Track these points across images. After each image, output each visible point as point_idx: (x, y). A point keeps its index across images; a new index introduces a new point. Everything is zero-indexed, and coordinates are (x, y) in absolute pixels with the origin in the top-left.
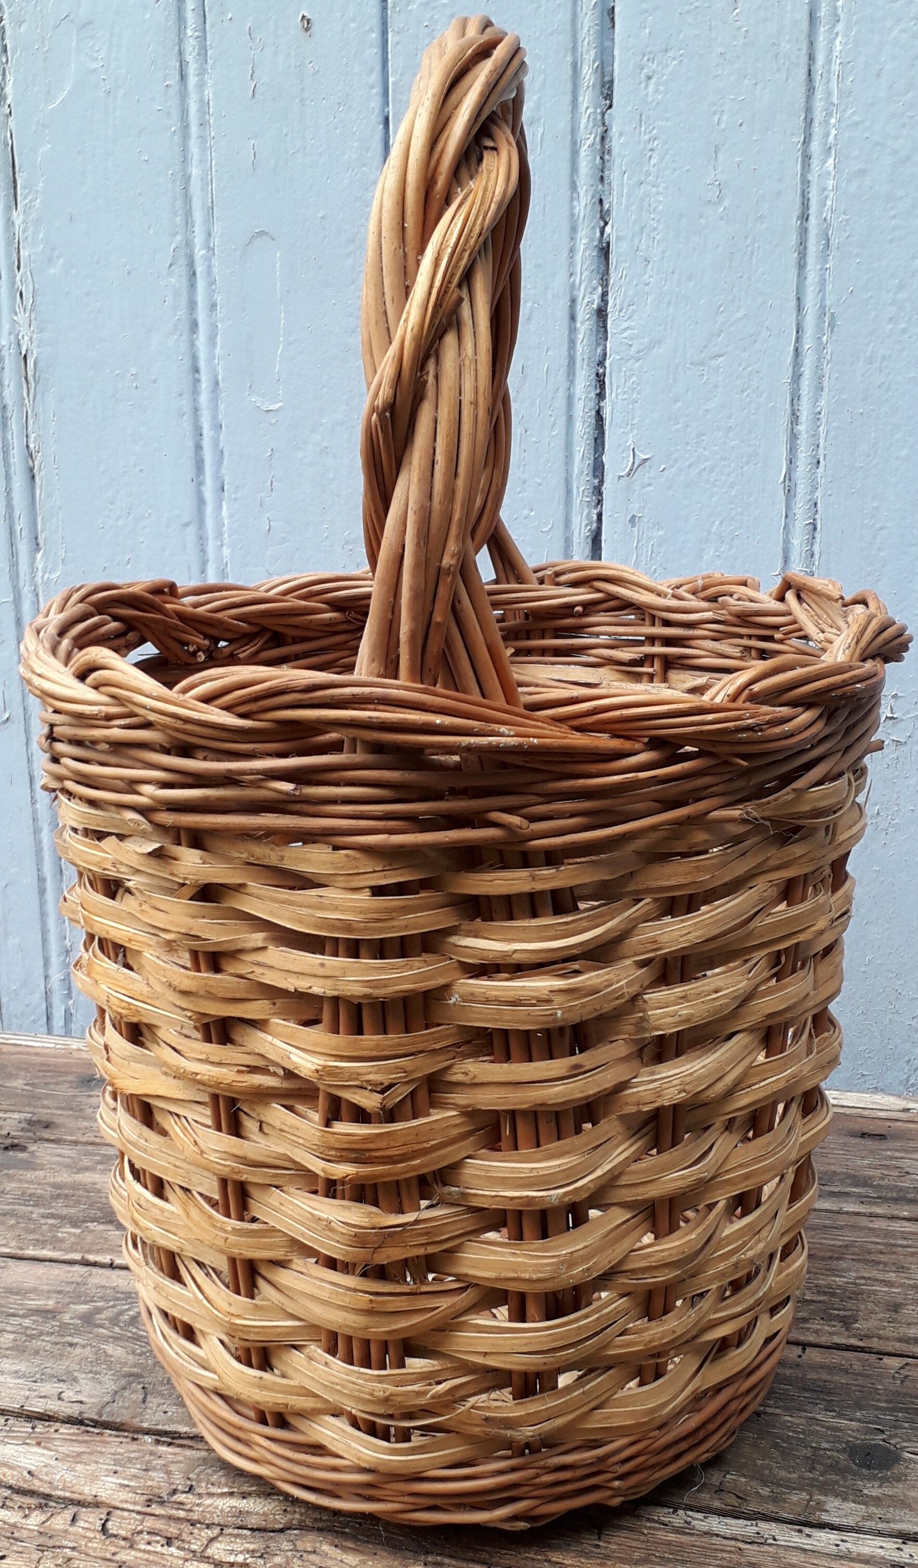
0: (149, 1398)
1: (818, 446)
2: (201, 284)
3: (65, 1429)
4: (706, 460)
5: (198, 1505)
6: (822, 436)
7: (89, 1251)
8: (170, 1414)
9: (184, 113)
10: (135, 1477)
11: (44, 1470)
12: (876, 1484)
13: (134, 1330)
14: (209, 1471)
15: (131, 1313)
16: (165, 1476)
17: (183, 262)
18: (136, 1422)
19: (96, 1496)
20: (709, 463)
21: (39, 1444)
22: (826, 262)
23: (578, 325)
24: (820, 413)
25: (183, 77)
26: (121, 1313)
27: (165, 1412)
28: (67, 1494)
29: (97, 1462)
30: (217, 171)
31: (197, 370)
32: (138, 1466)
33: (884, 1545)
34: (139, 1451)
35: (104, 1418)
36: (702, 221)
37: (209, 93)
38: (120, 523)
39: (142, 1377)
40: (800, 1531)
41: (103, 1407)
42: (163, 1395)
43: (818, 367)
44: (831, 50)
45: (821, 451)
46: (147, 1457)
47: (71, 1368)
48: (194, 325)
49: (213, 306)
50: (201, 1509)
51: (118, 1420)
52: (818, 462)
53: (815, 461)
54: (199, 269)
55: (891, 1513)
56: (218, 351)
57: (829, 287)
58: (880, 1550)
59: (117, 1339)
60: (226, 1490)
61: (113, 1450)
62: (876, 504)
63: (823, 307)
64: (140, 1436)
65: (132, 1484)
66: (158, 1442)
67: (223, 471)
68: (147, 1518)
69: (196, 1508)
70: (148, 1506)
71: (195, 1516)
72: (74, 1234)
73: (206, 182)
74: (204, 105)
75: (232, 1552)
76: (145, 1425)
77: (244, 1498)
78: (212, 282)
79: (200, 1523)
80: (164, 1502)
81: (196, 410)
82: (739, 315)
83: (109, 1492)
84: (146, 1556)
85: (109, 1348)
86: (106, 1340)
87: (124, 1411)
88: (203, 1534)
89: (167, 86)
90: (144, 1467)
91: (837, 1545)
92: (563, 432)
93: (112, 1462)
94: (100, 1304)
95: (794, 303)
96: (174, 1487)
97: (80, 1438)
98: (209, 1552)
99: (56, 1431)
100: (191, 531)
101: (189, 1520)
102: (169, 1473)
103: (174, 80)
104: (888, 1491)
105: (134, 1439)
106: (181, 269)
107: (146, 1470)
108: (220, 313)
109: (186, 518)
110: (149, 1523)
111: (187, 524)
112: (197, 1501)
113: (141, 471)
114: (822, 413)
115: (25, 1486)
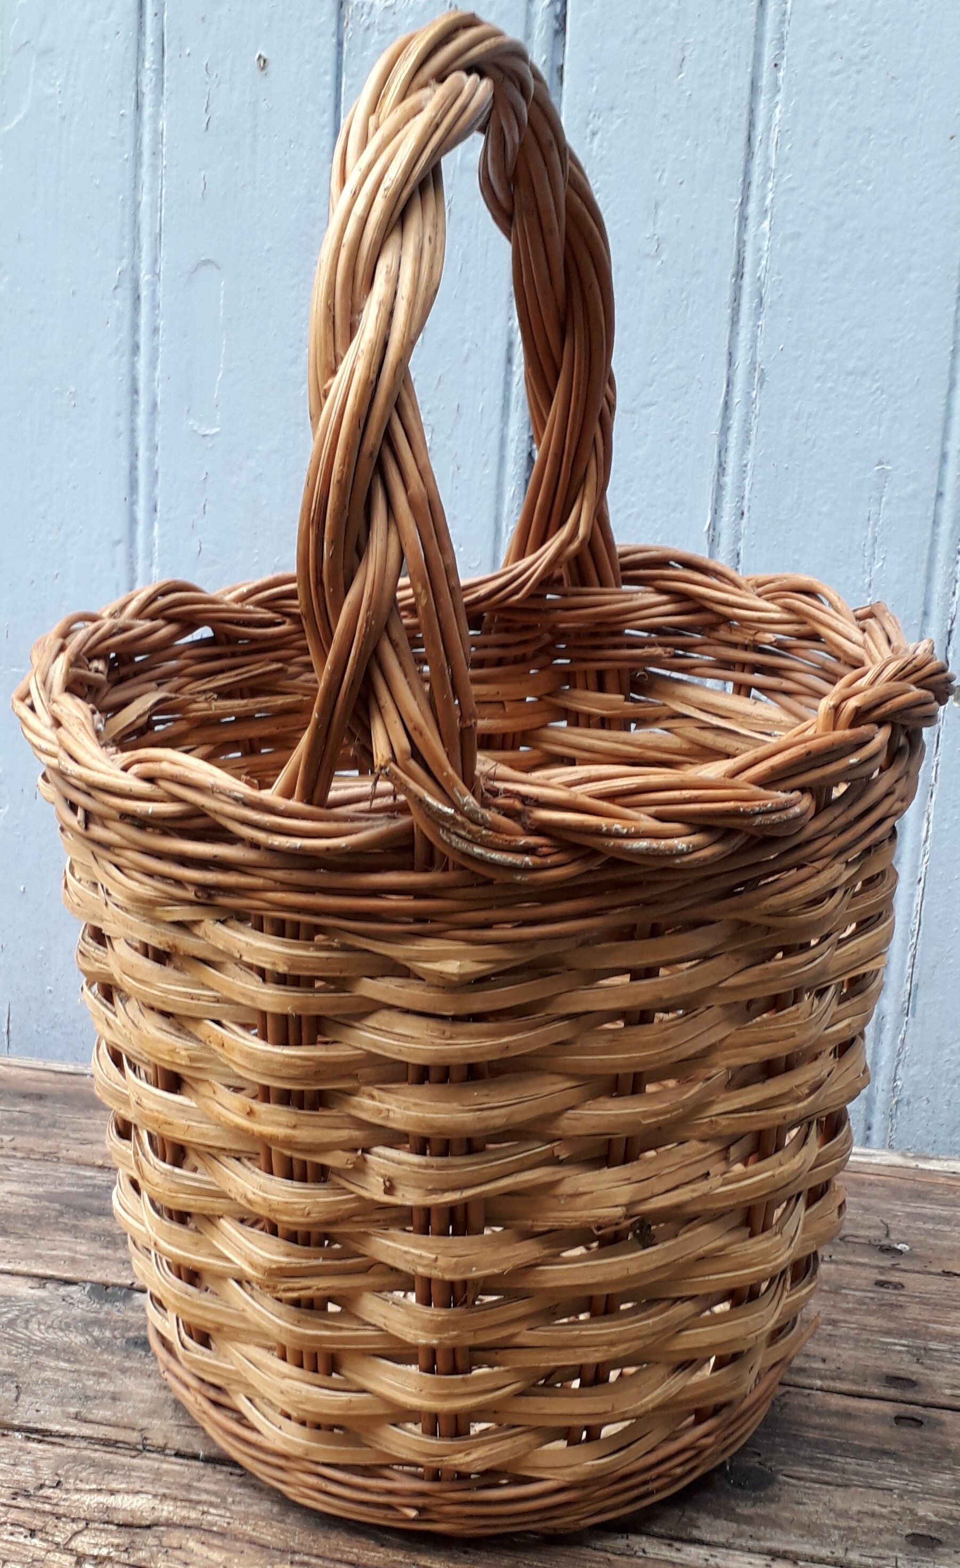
0: (22, 1397)
1: (743, 498)
2: (145, 307)
4: (633, 506)
5: (65, 1500)
6: (748, 488)
8: (42, 1412)
9: (138, 141)
12: (750, 1503)
13: (12, 1332)
14: (79, 1468)
15: (10, 1316)
16: (33, 1471)
17: (127, 285)
18: (8, 1419)
20: (635, 510)
22: (759, 319)
23: (514, 368)
24: (746, 466)
25: (138, 106)
27: (37, 1411)
30: (166, 200)
31: (135, 391)
32: (6, 1461)
33: (752, 1561)
34: (8, 1446)
36: (640, 273)
37: (163, 124)
38: (50, 538)
39: (16, 1376)
40: (670, 1545)
42: (37, 1394)
43: (746, 421)
44: (770, 118)
45: (746, 503)
46: (16, 1452)
48: (135, 348)
49: (155, 330)
50: (67, 1504)
52: (743, 514)
53: (740, 512)
54: (144, 293)
55: (763, 1531)
56: (158, 374)
57: (760, 344)
60: (94, 1486)
62: (796, 557)
63: (753, 362)
64: (10, 1433)
66: (28, 1439)
67: (157, 492)
68: (12, 1510)
69: (62, 1503)
70: (14, 1499)
71: (61, 1511)
73: (156, 208)
74: (158, 135)
75: (96, 1545)
76: (16, 1422)
77: (112, 1494)
78: (155, 307)
79: (65, 1516)
80: (30, 1495)
81: (133, 431)
82: (672, 366)
84: (8, 1546)
88: (67, 1527)
89: (122, 115)
90: (12, 1462)
91: (707, 1560)
92: (495, 471)
95: (724, 358)
96: (42, 1482)
98: (73, 1545)
100: (121, 549)
101: (53, 1514)
102: (37, 1468)
103: (129, 109)
104: (760, 1510)
106: (125, 293)
107: (13, 1465)
108: (162, 337)
109: (117, 537)
110: (14, 1515)
111: (118, 542)
112: (64, 1496)
113: (74, 487)
114: (749, 466)
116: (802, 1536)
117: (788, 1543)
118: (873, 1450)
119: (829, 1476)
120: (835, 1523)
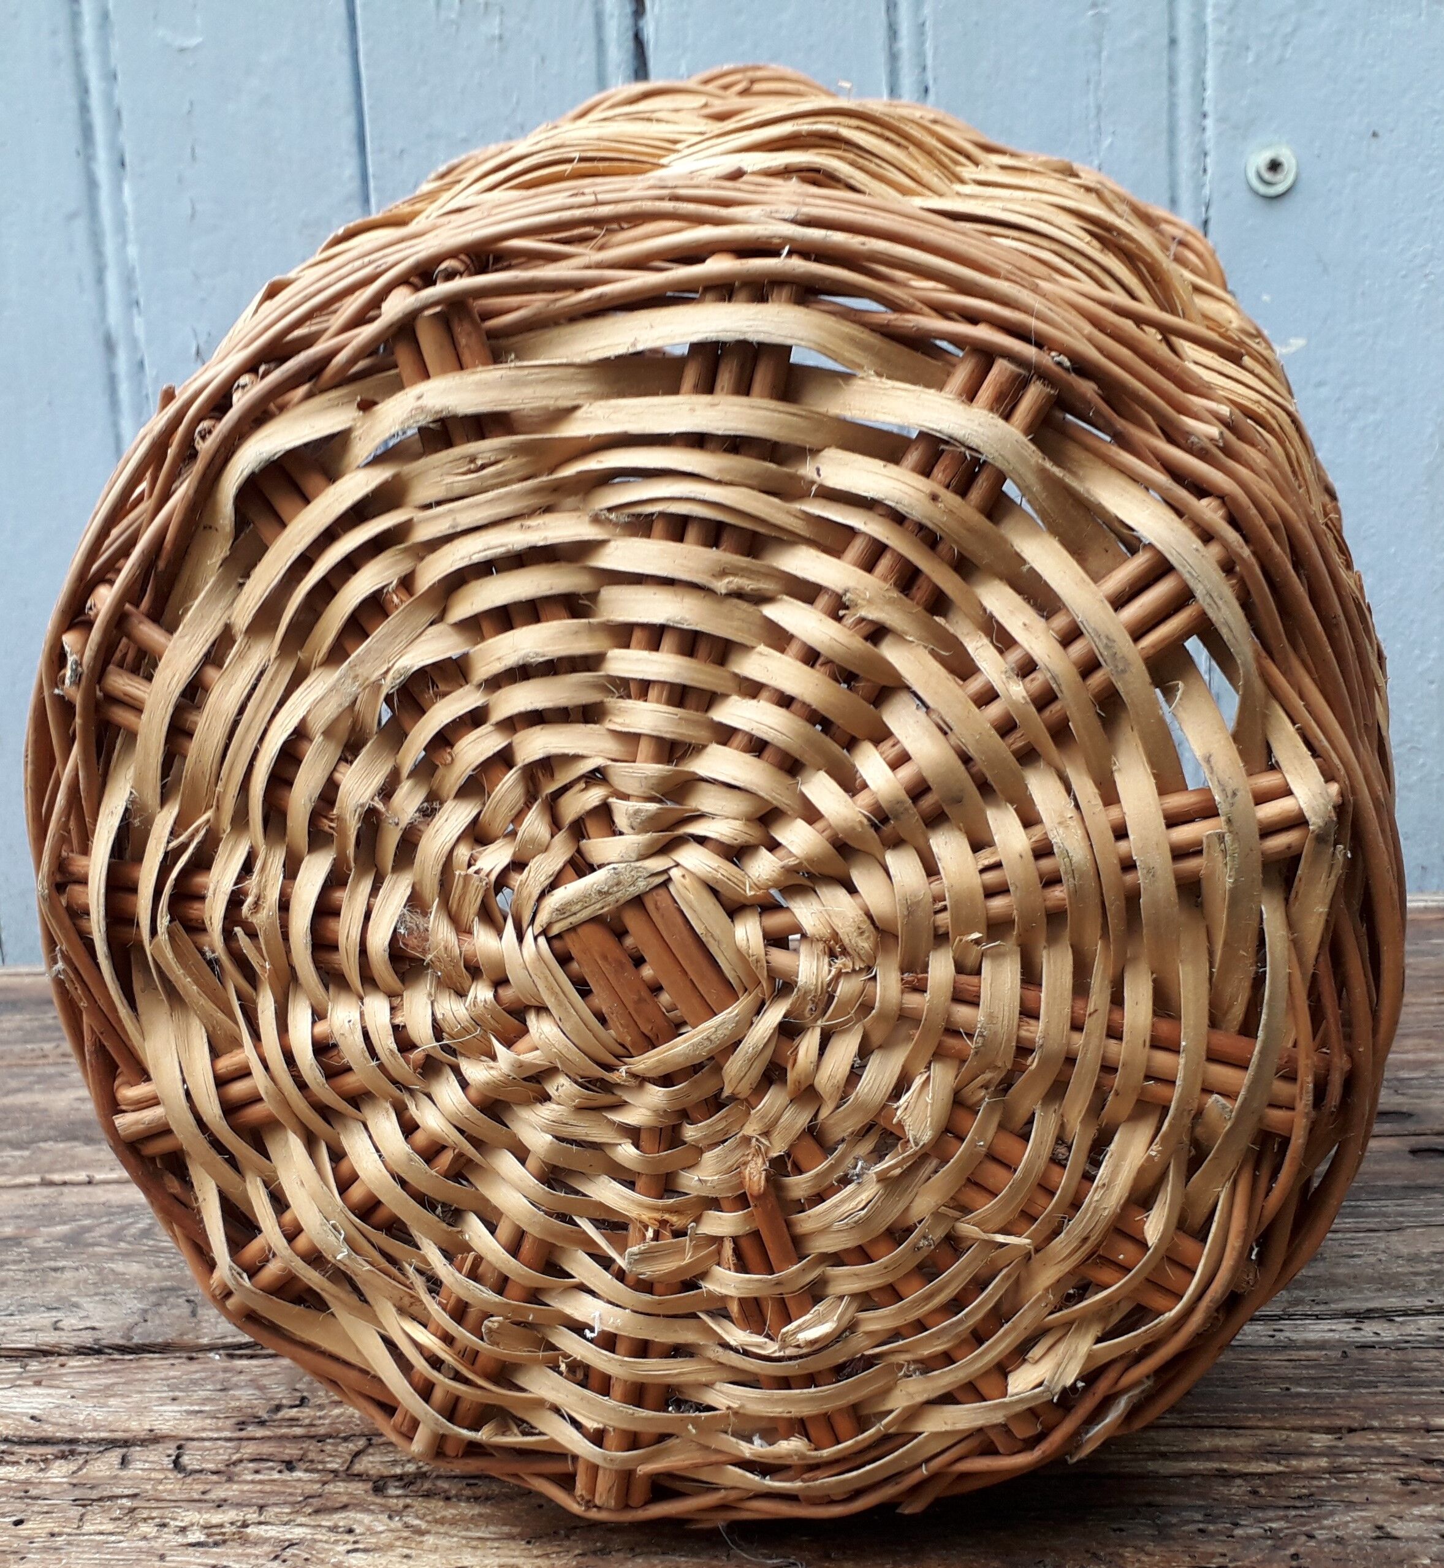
0: (200, 1311)
3: (75, 1362)
5: (321, 1418)
7: (51, 1171)
10: (206, 1401)
11: (57, 1412)
15: (140, 1226)
16: (256, 1392)
18: (189, 1338)
19: (151, 1431)
21: (38, 1384)
24: (923, 24)
26: (123, 1228)
28: (103, 1435)
29: (141, 1392)
32: (210, 1387)
34: (204, 1370)
35: (136, 1341)
39: (181, 1287)
41: (130, 1330)
45: (930, 75)
46: (221, 1375)
47: (64, 1294)
50: (327, 1421)
51: (160, 1340)
59: (126, 1255)
61: (162, 1375)
64: (200, 1355)
65: (207, 1408)
66: (231, 1357)
67: (122, 138)
68: (245, 1443)
69: (319, 1422)
70: (241, 1430)
71: (322, 1431)
72: (22, 1157)
75: (395, 1463)
76: (205, 1341)
79: (330, 1437)
80: (265, 1421)
83: (171, 1423)
84: (259, 1487)
85: (119, 1266)
86: (111, 1258)
87: (167, 1330)
88: (340, 1449)
90: (219, 1387)
93: (166, 1388)
94: (87, 1222)
96: (276, 1403)
97: (104, 1368)
98: (358, 1468)
99: (62, 1365)
100: (81, 224)
101: (312, 1437)
102: (261, 1388)
105: (191, 1359)
107: (221, 1390)
110: (249, 1449)
112: (319, 1414)
114: (927, 24)
115: (31, 1434)
116: (1380, 1290)
117: (1367, 1300)
118: (1406, 1188)
119: (1371, 1222)
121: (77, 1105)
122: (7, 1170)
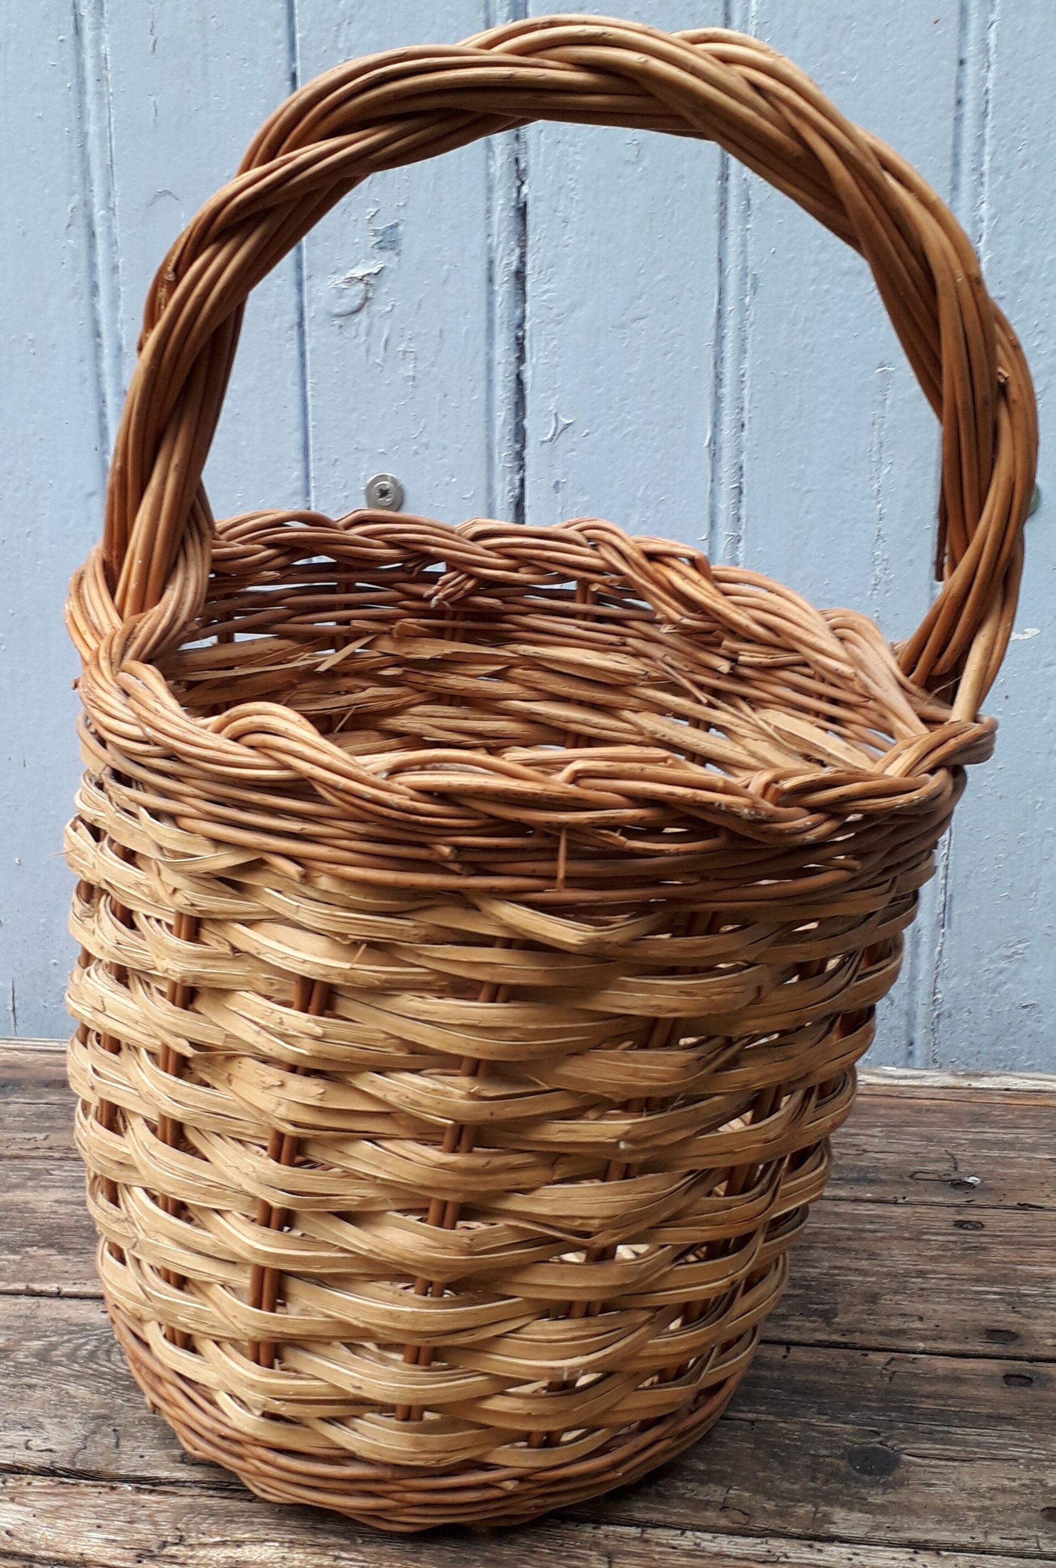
0: (123, 1442)
1: (742, 409)
2: (101, 245)
3: (38, 1482)
4: (629, 424)
5: (191, 1557)
6: (747, 398)
7: (32, 1280)
8: (147, 1458)
9: (80, 67)
10: (120, 1530)
11: (23, 1528)
12: (880, 1490)
13: (95, 1366)
14: (197, 1519)
15: (88, 1347)
16: (152, 1527)
17: (81, 222)
18: (112, 1469)
19: (82, 1554)
20: (631, 428)
21: (12, 1500)
22: (747, 222)
23: (496, 288)
24: (743, 376)
25: (78, 31)
26: (78, 1348)
27: (142, 1457)
28: (52, 1554)
29: (77, 1517)
30: (115, 129)
31: (98, 334)
32: (122, 1518)
33: (896, 1556)
34: (120, 1501)
35: (78, 1467)
36: (621, 181)
37: (106, 48)
38: (19, 494)
39: (111, 1418)
40: (810, 1546)
41: (75, 1455)
42: (137, 1437)
43: (741, 329)
44: (747, 10)
45: (746, 414)
47: (34, 1414)
48: (94, 289)
49: (115, 269)
51: (93, 1468)
52: (743, 425)
53: (739, 424)
54: (99, 229)
55: (899, 1521)
56: (120, 315)
57: (750, 249)
58: (893, 1562)
59: (78, 1377)
60: (218, 1539)
61: (92, 1502)
62: (802, 467)
63: (745, 268)
64: (118, 1485)
65: (119, 1538)
66: (139, 1490)
69: (190, 1561)
70: (139, 1562)
72: (14, 1261)
73: (106, 138)
74: (101, 61)
76: (122, 1472)
77: (238, 1546)
78: (113, 244)
80: (155, 1556)
81: (98, 376)
82: (660, 277)
83: (95, 1549)
85: (72, 1388)
86: (67, 1378)
87: (98, 1458)
89: (62, 41)
90: (128, 1519)
91: (850, 1559)
92: (484, 397)
93: (94, 1516)
94: (54, 1339)
95: (715, 265)
96: (163, 1539)
97: (56, 1491)
99: (29, 1484)
100: (96, 502)
102: (155, 1524)
103: (68, 34)
104: (892, 1497)
105: (113, 1488)
106: (79, 230)
107: (129, 1522)
108: (122, 275)
109: (90, 489)
111: (91, 495)
112: (191, 1553)
113: (41, 439)
114: (746, 376)
115: (5, 1547)
116: (940, 1522)
117: (928, 1531)
118: (989, 1417)
119: (953, 1450)
120: (968, 1504)
121: (56, 1207)
122: (5, 1275)
